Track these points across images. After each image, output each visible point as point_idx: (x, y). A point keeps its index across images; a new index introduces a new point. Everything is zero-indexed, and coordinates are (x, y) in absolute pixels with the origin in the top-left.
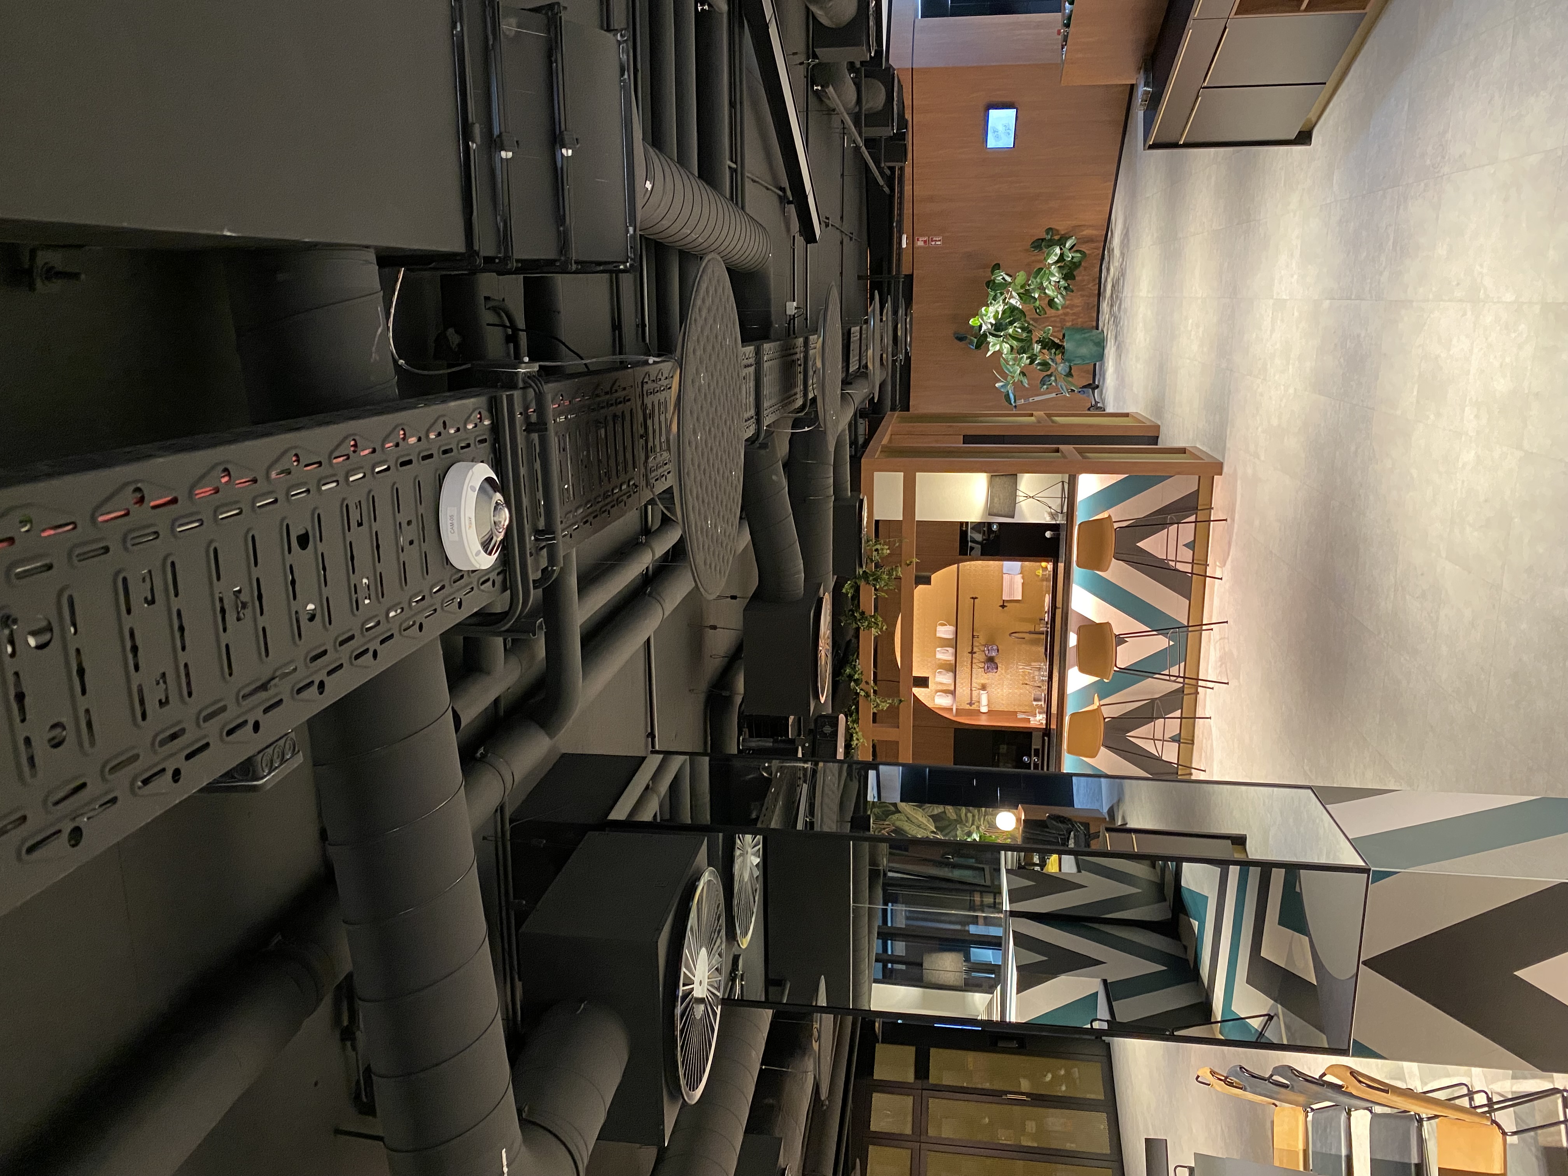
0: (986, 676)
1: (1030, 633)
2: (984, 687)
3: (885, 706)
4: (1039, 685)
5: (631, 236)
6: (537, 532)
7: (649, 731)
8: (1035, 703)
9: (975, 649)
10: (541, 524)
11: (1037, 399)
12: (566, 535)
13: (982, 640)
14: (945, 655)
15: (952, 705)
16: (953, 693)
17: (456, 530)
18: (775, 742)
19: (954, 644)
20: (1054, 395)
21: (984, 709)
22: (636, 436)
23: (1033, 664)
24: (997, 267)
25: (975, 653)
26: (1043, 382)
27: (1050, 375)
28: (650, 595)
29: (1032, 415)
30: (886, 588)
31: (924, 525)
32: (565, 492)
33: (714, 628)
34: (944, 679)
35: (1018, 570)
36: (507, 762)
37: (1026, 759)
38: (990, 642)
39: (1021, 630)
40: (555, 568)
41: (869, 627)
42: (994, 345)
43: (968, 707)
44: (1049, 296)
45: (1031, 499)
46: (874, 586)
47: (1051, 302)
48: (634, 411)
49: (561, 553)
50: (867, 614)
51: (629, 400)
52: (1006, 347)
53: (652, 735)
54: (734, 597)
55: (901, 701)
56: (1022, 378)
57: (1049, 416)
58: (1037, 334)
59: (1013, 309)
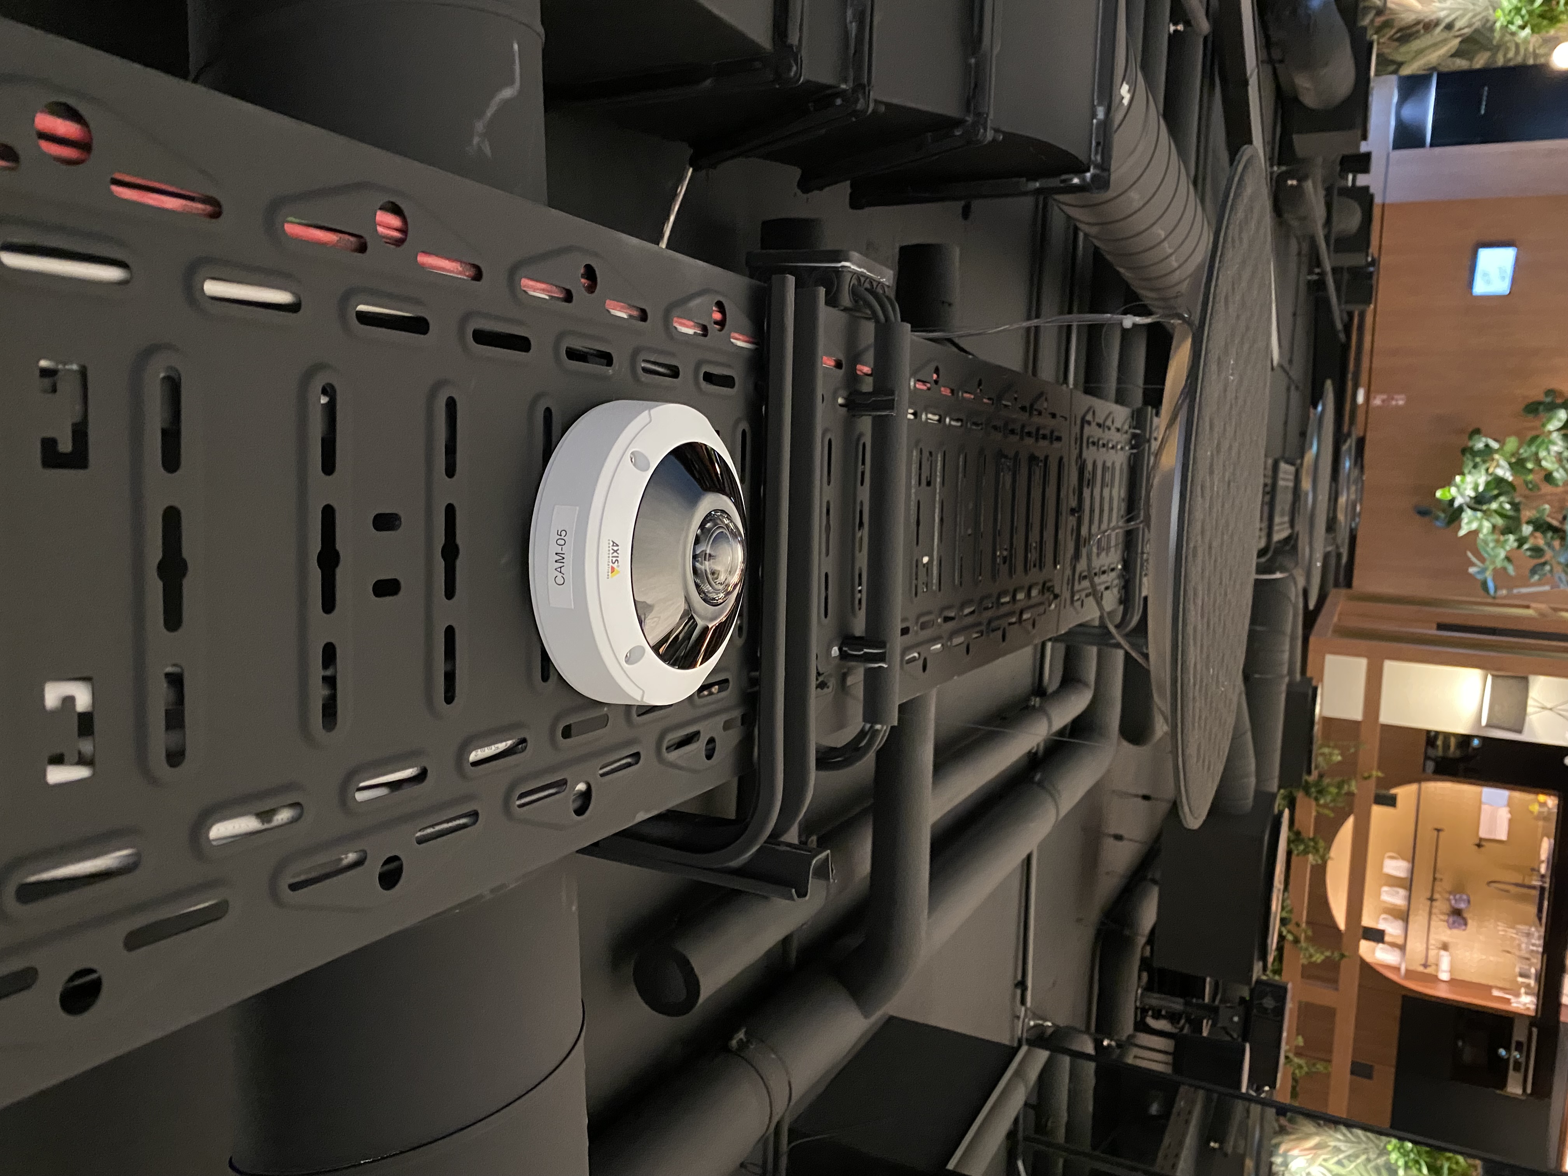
0: (1449, 932)
1: (1517, 885)
2: (1445, 947)
3: (1318, 958)
4: (1527, 956)
5: (1100, 123)
6: (847, 640)
7: (1019, 978)
8: (1520, 979)
9: (1436, 896)
10: (859, 627)
11: (1524, 590)
12: (914, 659)
13: (1445, 885)
14: (1396, 898)
15: (1400, 964)
16: (1402, 948)
17: (569, 576)
18: (1186, 1004)
19: (1408, 884)
20: (1547, 588)
21: (1444, 976)
22: (1064, 509)
23: (1519, 926)
24: (1477, 432)
25: (1436, 900)
26: (1533, 571)
27: (1545, 564)
28: (1040, 784)
29: (1528, 607)
30: (1331, 805)
31: (1388, 729)
32: (922, 572)
33: (1119, 838)
34: (1392, 929)
35: (1505, 801)
36: (780, 1059)
37: (1502, 1052)
38: (1458, 889)
39: (1503, 880)
40: (878, 727)
41: (1306, 852)
42: (1469, 522)
43: (1421, 969)
44: (1545, 469)
45: (1547, 712)
46: (1317, 799)
47: (1548, 477)
48: (1065, 460)
49: (897, 696)
50: (1304, 835)
51: (1059, 439)
52: (1487, 525)
53: (1021, 985)
54: (1146, 798)
55: (1343, 956)
56: (1506, 564)
57: (1556, 610)
58: (1527, 514)
59: (1499, 482)
